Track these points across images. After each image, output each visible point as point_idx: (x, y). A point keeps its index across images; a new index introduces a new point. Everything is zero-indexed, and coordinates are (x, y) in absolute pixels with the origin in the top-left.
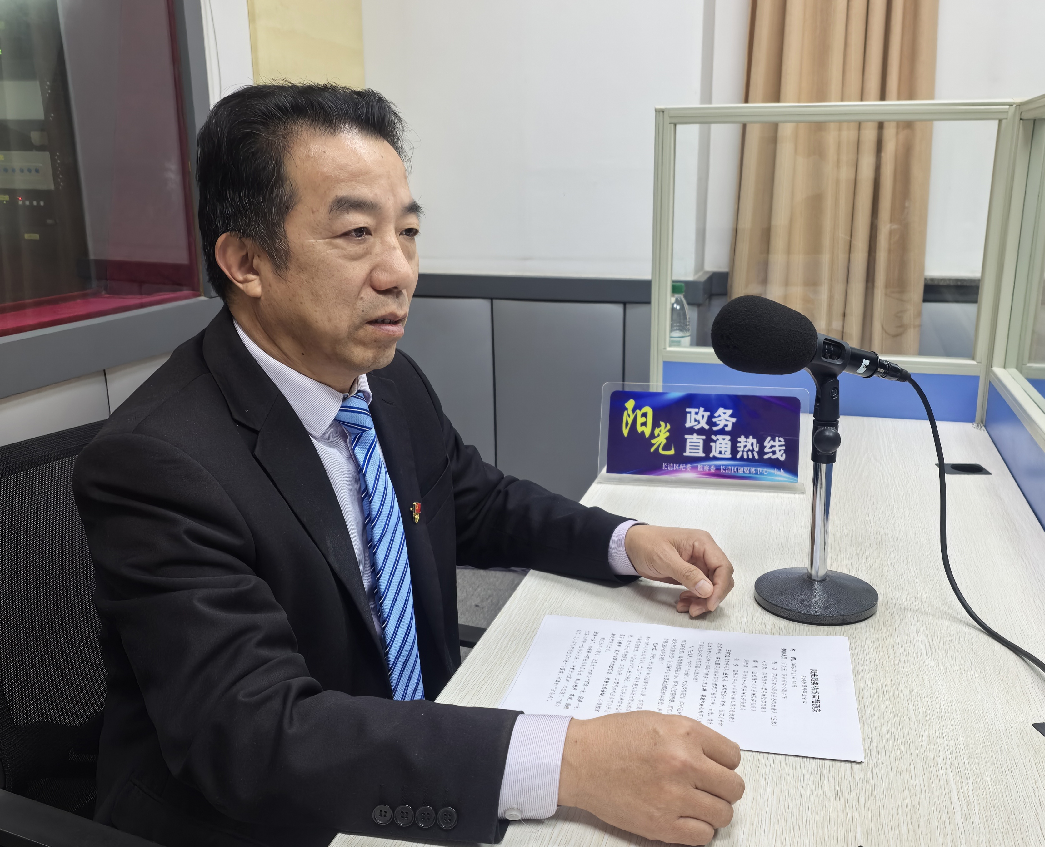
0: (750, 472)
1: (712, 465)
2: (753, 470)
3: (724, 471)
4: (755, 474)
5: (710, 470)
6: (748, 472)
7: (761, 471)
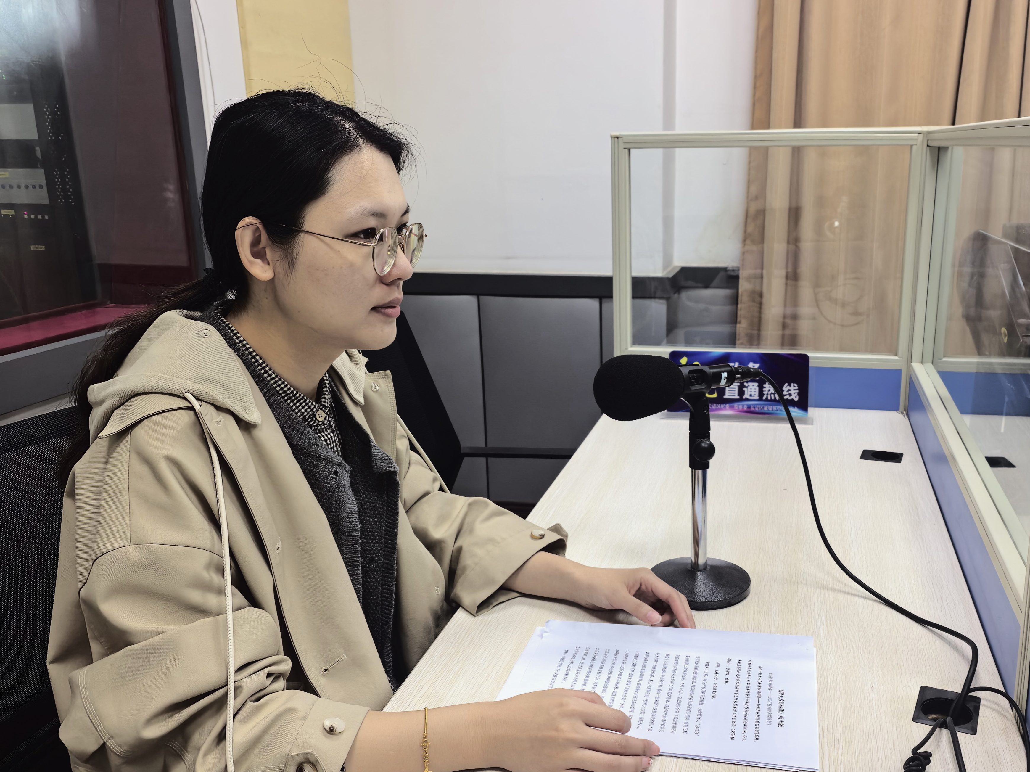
1: (745, 404)
2: (775, 408)
3: (753, 409)
4: (776, 411)
5: (743, 408)
6: (770, 409)
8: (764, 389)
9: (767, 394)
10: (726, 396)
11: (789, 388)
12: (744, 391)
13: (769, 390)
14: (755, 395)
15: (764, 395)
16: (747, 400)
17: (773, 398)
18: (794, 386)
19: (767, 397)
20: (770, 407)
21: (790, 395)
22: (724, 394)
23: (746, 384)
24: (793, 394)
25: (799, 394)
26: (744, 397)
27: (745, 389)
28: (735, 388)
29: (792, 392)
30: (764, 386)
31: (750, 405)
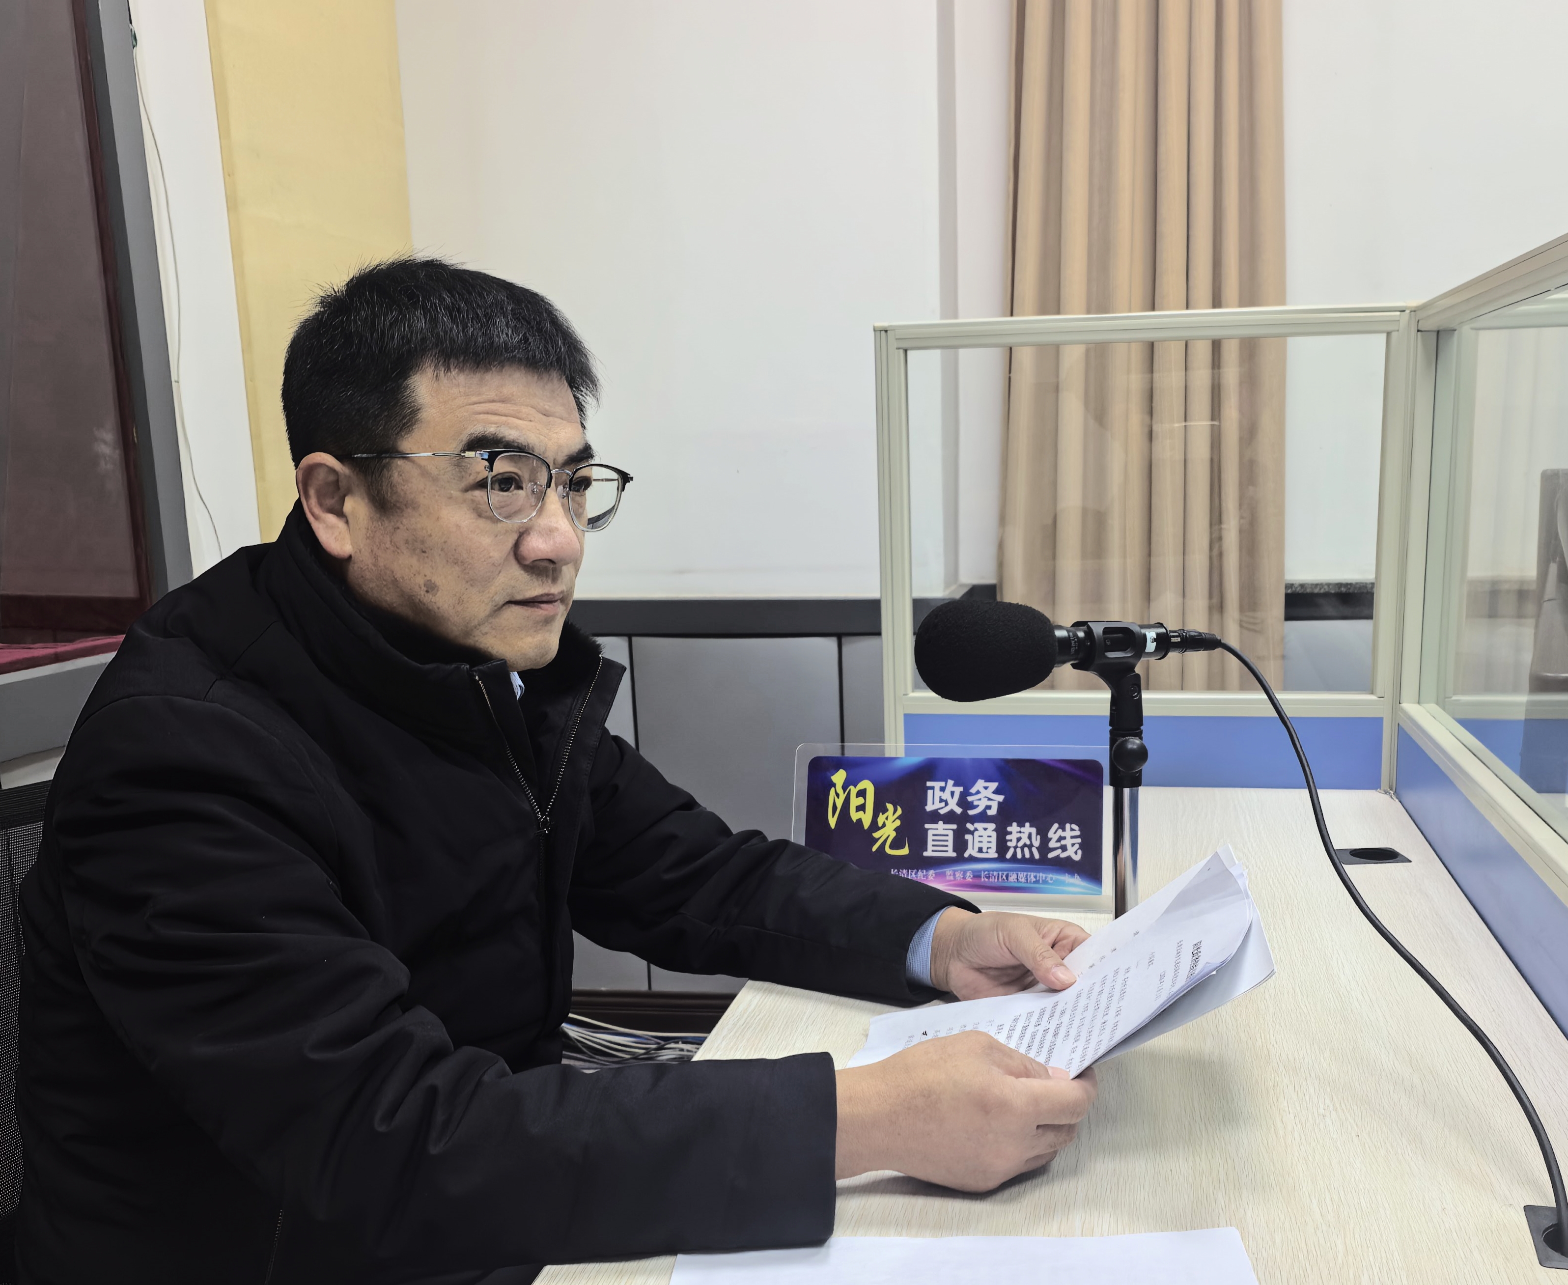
0: (1027, 880)
1: (969, 870)
2: (1032, 876)
3: (986, 880)
4: (1035, 882)
5: (964, 878)
6: (1023, 880)
7: (1044, 879)
8: (1008, 837)
9: (1016, 847)
10: (928, 853)
11: (1060, 833)
12: (967, 841)
13: (1019, 839)
14: (989, 850)
15: (1009, 848)
16: (972, 859)
17: (1027, 855)
18: (1072, 830)
19: (1015, 854)
20: (1022, 876)
21: (1064, 848)
22: (926, 850)
23: (969, 826)
24: (1069, 847)
25: (1082, 846)
26: (966, 855)
27: (968, 837)
28: (947, 835)
29: (1068, 842)
30: (1009, 829)
31: (980, 871)
